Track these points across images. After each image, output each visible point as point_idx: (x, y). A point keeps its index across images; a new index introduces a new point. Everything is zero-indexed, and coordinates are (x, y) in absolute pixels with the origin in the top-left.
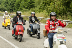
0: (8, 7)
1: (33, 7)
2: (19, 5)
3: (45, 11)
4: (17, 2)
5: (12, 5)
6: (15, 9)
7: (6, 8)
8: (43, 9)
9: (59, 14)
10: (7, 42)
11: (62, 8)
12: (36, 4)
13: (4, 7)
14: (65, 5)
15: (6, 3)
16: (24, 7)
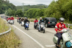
1: (43, 15)
2: (35, 14)
4: (33, 12)
5: (31, 14)
6: (32, 17)
7: (27, 16)
8: (49, 17)
12: (44, 14)
13: (26, 15)
14: (62, 15)
15: (28, 13)
16: (37, 15)
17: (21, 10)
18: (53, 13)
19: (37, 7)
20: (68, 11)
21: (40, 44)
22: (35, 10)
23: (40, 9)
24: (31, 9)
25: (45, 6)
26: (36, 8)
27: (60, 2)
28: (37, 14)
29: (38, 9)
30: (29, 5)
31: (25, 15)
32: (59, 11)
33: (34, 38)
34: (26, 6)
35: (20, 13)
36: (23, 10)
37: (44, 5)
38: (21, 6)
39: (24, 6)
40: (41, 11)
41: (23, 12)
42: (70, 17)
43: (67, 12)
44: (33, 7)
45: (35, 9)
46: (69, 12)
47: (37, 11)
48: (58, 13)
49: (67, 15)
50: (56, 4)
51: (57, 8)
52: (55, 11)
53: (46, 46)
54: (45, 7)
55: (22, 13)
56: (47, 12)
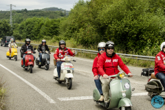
0: (24, 33)
1: (57, 33)
2: (38, 31)
3: (72, 39)
4: (35, 27)
5: (29, 31)
6: (33, 36)
7: (21, 36)
8: (71, 37)
9: (91, 43)
10: (21, 81)
11: (95, 35)
12: (60, 29)
13: (18, 34)
14: (98, 32)
15: (22, 28)
16: (45, 34)
17: (7, 20)
18: (80, 28)
19: (43, 15)
20: (111, 23)
21: (45, 96)
22: (40, 21)
23: (50, 20)
24: (29, 19)
25: (63, 12)
26: (42, 18)
27: (94, 4)
28: (43, 29)
29: (45, 20)
30: (26, 10)
31: (16, 32)
32: (93, 23)
33: (34, 85)
34: (19, 12)
35: (4, 29)
36: (11, 21)
37: (60, 10)
38: (5, 12)
39: (14, 12)
40: (52, 23)
41: (11, 25)
42: (115, 37)
43: (110, 26)
44: (34, 15)
45: (40, 19)
46: (113, 27)
47: (42, 24)
48: (90, 27)
49: (110, 33)
50: (85, 9)
51: (87, 18)
52: (83, 23)
53: (59, 99)
54: (62, 14)
55: (8, 27)
56: (66, 25)
